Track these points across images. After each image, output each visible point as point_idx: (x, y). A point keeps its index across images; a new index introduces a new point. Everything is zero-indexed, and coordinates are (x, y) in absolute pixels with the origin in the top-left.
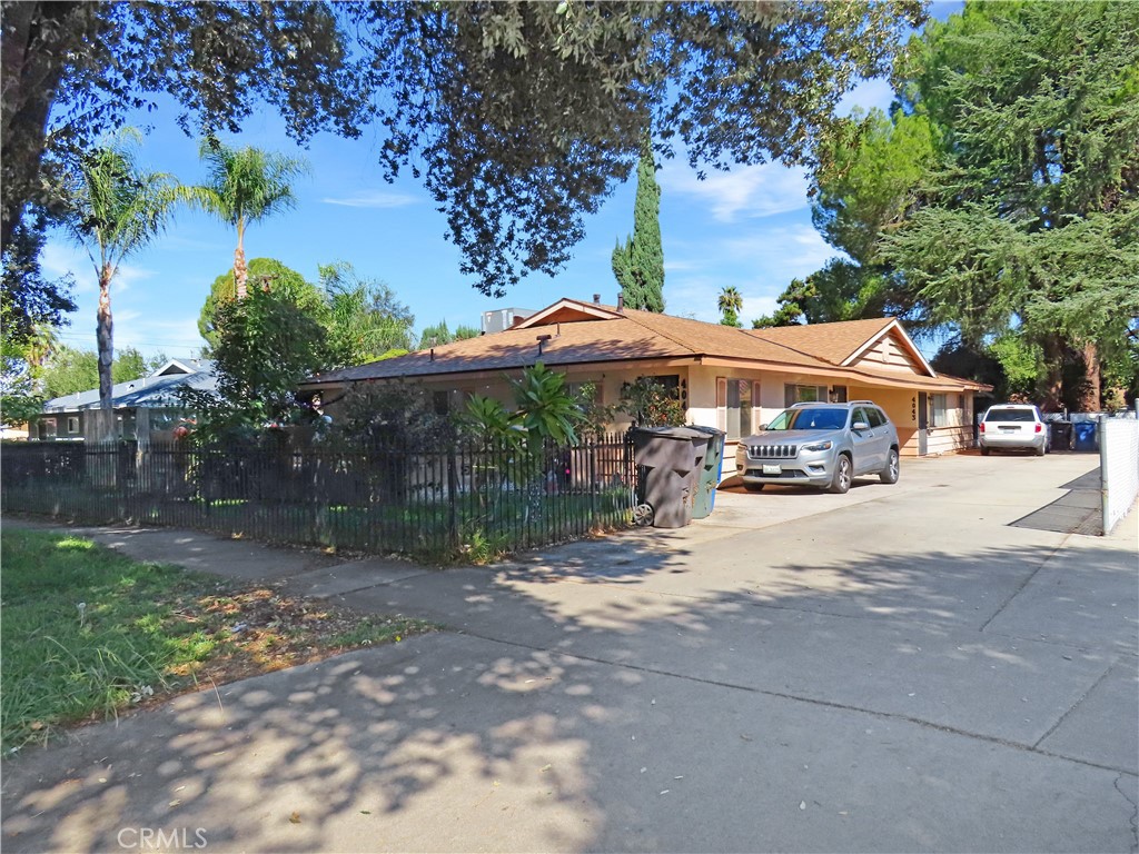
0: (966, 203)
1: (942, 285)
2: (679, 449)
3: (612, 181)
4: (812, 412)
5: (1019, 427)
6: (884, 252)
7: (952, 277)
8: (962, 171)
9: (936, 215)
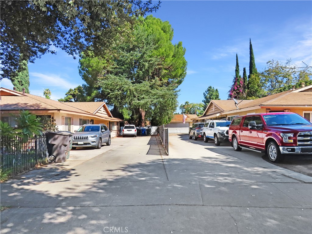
0: (120, 75)
1: (113, 94)
2: (64, 138)
3: (39, 53)
4: (90, 127)
5: (131, 130)
6: (99, 84)
7: (116, 93)
8: (118, 67)
9: (113, 76)
